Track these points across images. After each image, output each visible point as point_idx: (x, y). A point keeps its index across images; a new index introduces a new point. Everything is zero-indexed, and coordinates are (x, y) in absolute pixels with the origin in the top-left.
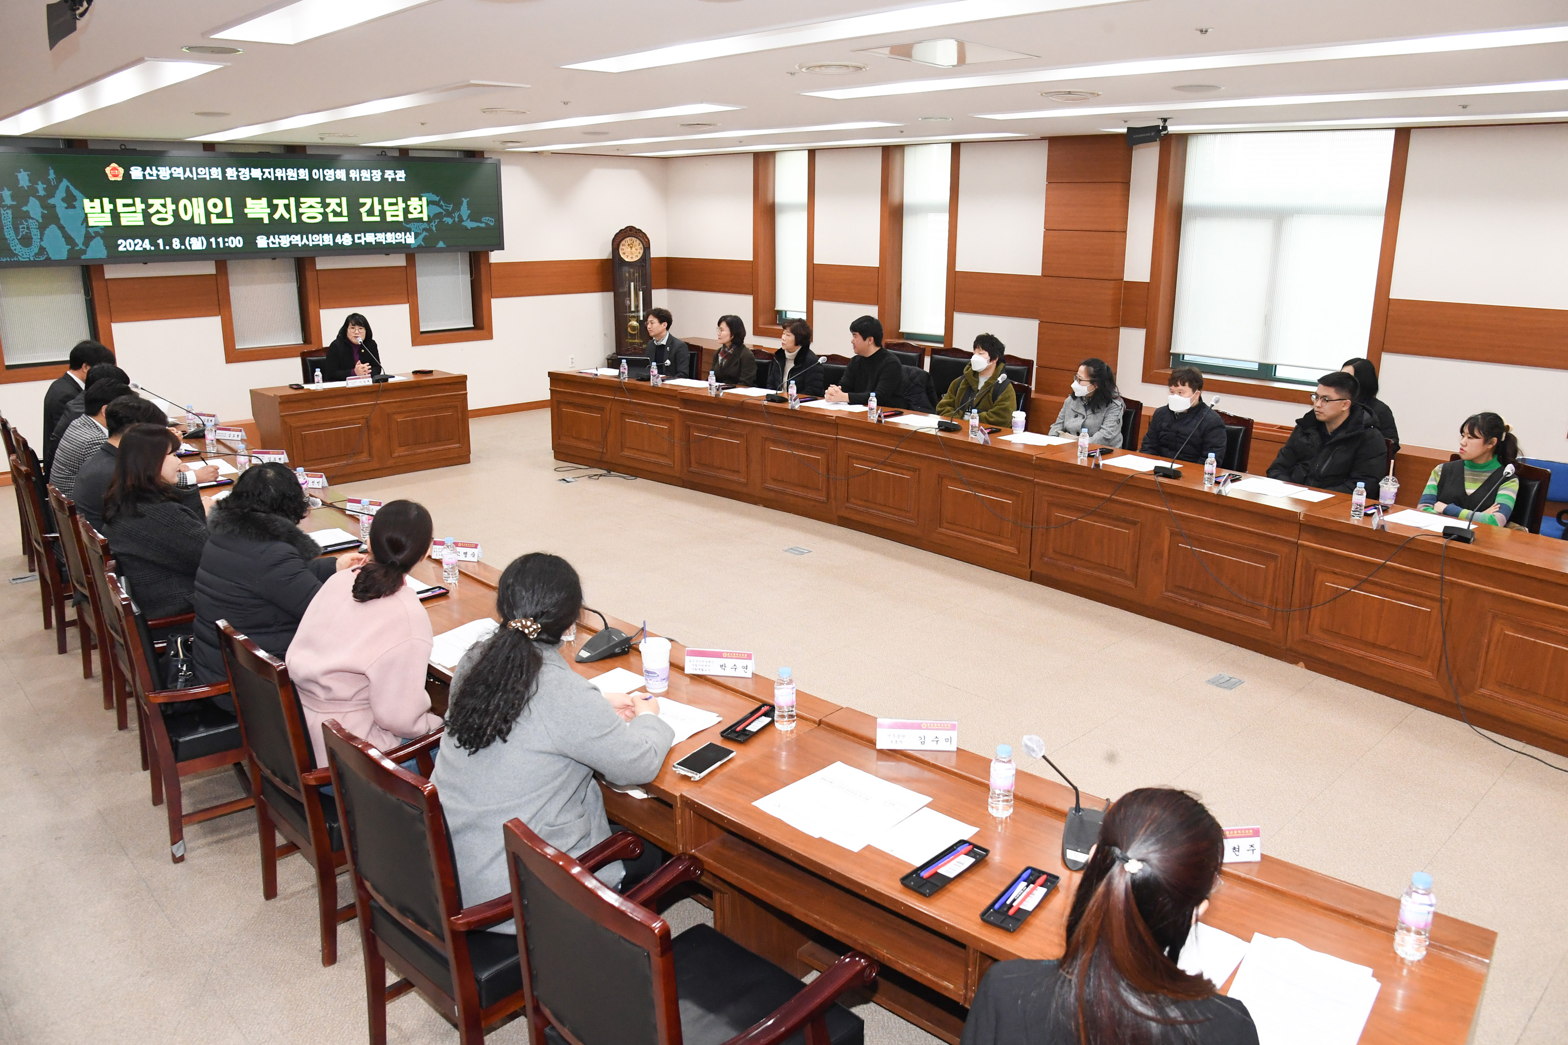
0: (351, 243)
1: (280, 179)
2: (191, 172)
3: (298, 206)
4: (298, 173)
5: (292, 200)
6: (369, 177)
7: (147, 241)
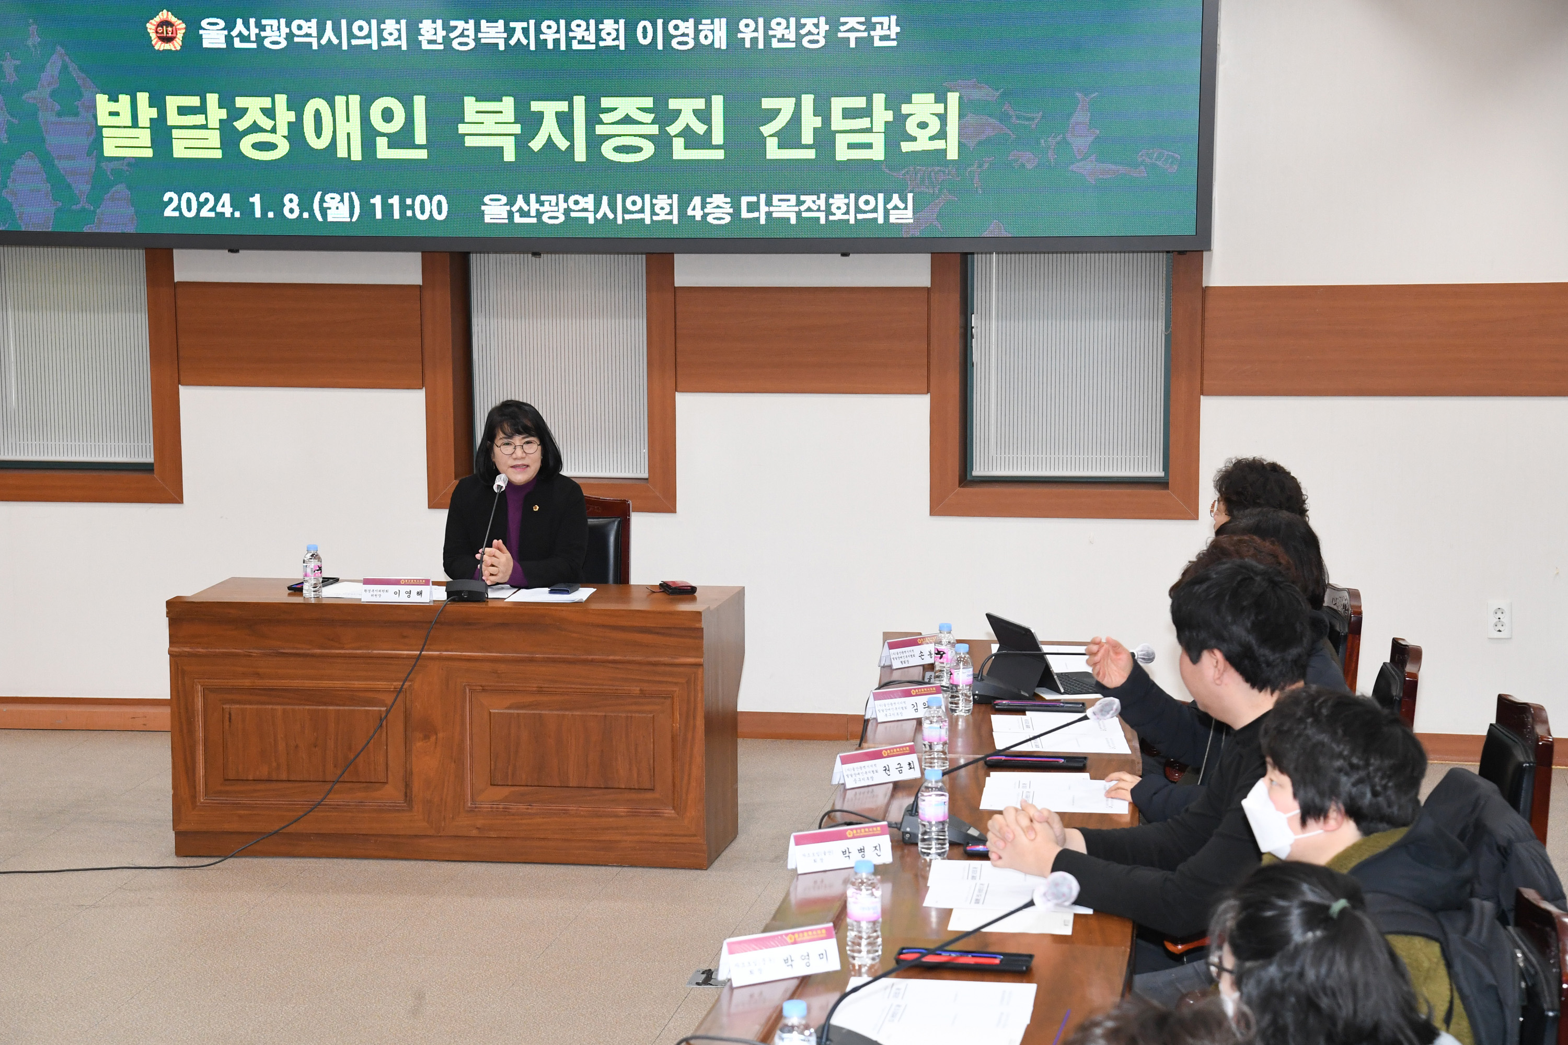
0: (728, 219)
1: (550, 46)
2: (338, 34)
3: (593, 119)
4: (598, 31)
5: (579, 102)
6: (792, 37)
7: (226, 198)
